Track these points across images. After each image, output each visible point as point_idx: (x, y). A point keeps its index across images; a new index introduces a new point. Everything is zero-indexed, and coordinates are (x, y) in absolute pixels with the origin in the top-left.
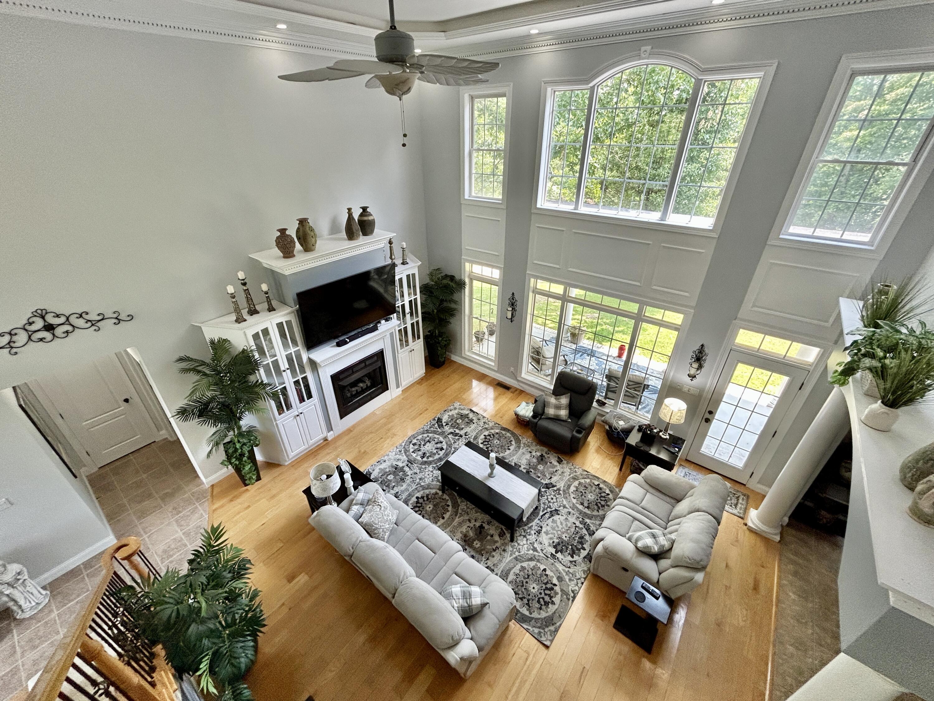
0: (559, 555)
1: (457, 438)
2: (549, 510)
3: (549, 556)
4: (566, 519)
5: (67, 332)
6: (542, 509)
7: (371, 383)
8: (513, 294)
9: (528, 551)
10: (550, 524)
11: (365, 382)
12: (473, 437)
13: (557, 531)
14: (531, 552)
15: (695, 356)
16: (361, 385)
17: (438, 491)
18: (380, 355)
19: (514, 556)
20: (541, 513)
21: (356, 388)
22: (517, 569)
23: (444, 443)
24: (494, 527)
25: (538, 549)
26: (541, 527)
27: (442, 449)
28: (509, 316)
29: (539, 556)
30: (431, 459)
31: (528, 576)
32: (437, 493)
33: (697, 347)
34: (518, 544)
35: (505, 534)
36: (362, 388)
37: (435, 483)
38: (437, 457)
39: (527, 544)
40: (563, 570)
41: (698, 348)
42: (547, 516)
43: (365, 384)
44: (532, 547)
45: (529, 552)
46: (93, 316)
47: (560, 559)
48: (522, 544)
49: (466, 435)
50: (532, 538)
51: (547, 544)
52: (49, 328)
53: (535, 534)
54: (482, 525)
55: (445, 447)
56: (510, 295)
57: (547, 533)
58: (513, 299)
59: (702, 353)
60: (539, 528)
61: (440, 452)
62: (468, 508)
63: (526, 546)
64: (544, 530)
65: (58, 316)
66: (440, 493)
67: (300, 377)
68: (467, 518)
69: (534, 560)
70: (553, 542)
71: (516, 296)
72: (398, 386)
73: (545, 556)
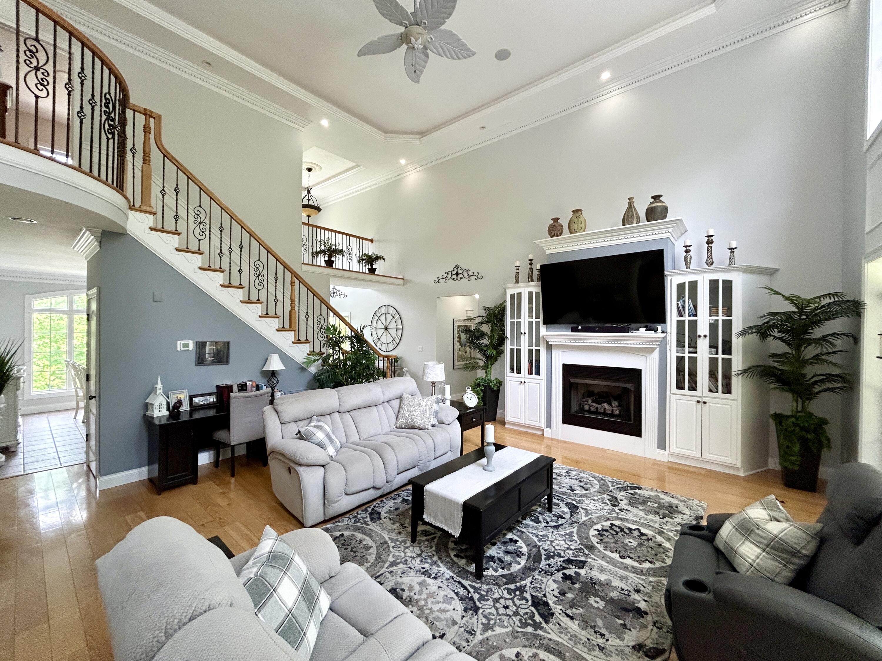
2: (476, 596)
4: (455, 623)
5: (461, 278)
6: (477, 585)
7: (620, 412)
9: (393, 556)
10: (442, 593)
13: (425, 600)
14: (391, 559)
16: (606, 405)
19: (389, 542)
20: (466, 583)
21: (599, 406)
22: (368, 541)
25: (395, 568)
26: (435, 578)
29: (382, 567)
31: (355, 552)
34: (407, 548)
35: (426, 536)
36: (605, 409)
39: (405, 556)
42: (461, 591)
43: (611, 409)
44: (399, 561)
45: (391, 557)
46: (471, 274)
48: (407, 551)
50: (417, 563)
51: (400, 580)
52: (457, 274)
53: (423, 568)
57: (422, 584)
60: (434, 575)
63: (402, 555)
64: (430, 581)
65: (461, 269)
67: (534, 348)
69: (376, 560)
70: (403, 590)
72: (662, 446)
73: (379, 574)
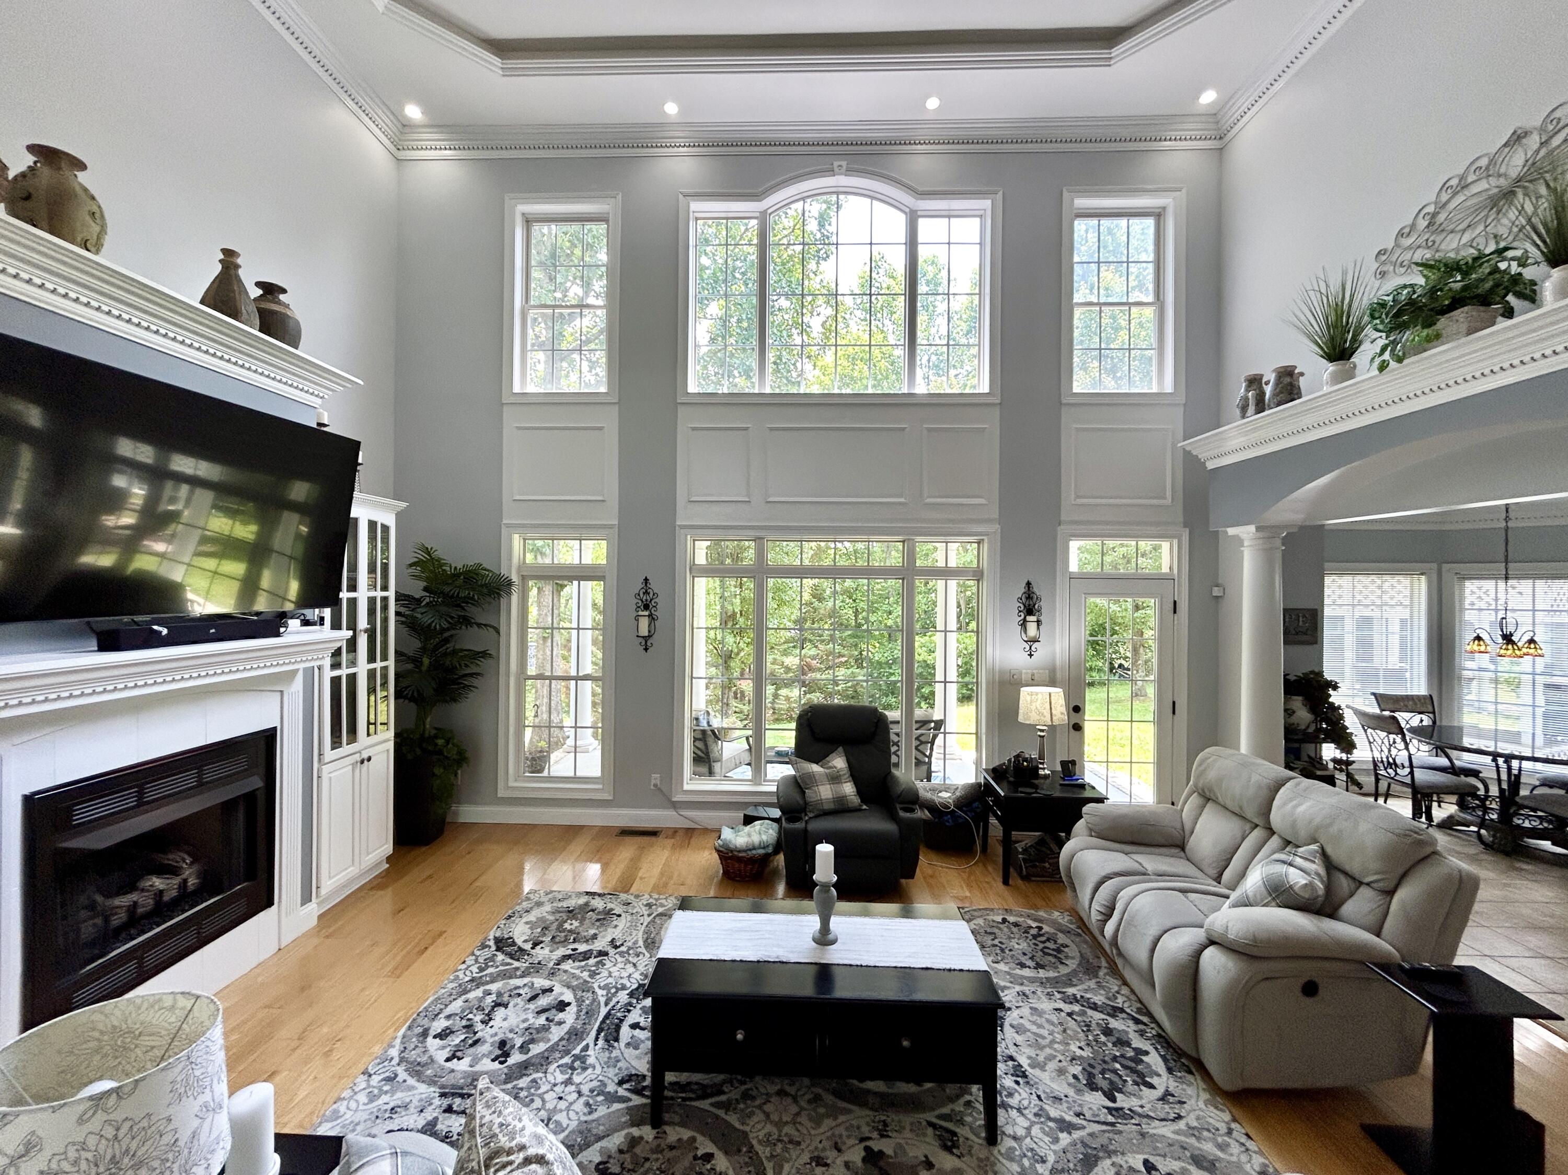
0: (1122, 1101)
1: (592, 961)
3: (1110, 1119)
7: (200, 871)
8: (646, 580)
9: (1055, 1140)
10: (1019, 1039)
11: (173, 871)
12: (641, 943)
13: (1051, 1047)
14: (1065, 1139)
15: (1022, 607)
16: (158, 882)
17: (635, 1131)
18: (262, 745)
21: (134, 897)
23: (558, 989)
24: (907, 1134)
25: (1068, 1118)
27: (562, 1006)
28: (644, 631)
29: (1091, 1135)
30: (537, 1049)
32: (634, 1142)
33: (1020, 590)
34: (1015, 1138)
35: (954, 1134)
36: (158, 894)
37: (602, 1111)
38: (556, 1033)
39: (1033, 1124)
40: (1177, 1132)
41: (1023, 590)
43: (176, 881)
44: (1051, 1124)
45: (1063, 1144)
47: (1139, 1110)
48: (1021, 1132)
49: (616, 947)
50: (1025, 1099)
51: (1071, 1092)
53: (1017, 1083)
54: (867, 1149)
55: (568, 996)
56: (639, 585)
57: (1038, 1066)
58: (646, 593)
59: (1032, 598)
60: (1010, 1063)
61: (561, 1016)
62: (780, 1124)
63: (1036, 1131)
66: (647, 1132)
68: (806, 1158)
69: (1097, 1159)
70: (1076, 1078)
71: (653, 585)
72: (306, 898)
73: (1104, 1128)
